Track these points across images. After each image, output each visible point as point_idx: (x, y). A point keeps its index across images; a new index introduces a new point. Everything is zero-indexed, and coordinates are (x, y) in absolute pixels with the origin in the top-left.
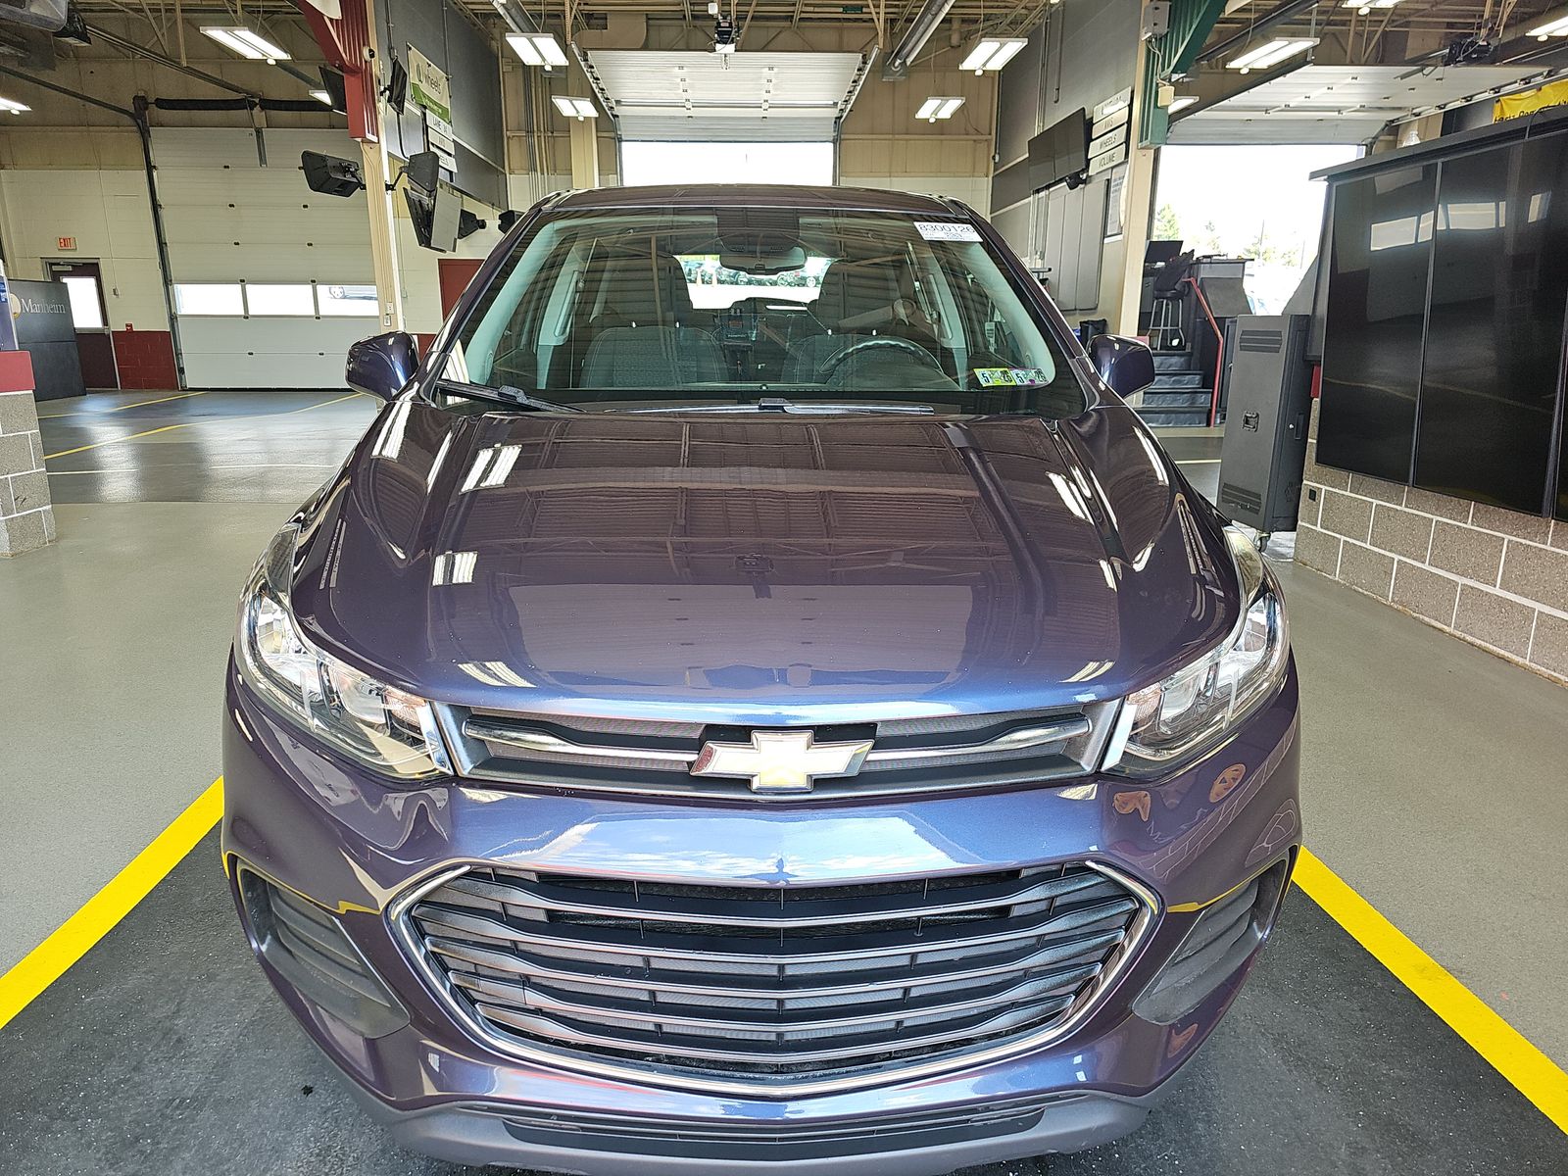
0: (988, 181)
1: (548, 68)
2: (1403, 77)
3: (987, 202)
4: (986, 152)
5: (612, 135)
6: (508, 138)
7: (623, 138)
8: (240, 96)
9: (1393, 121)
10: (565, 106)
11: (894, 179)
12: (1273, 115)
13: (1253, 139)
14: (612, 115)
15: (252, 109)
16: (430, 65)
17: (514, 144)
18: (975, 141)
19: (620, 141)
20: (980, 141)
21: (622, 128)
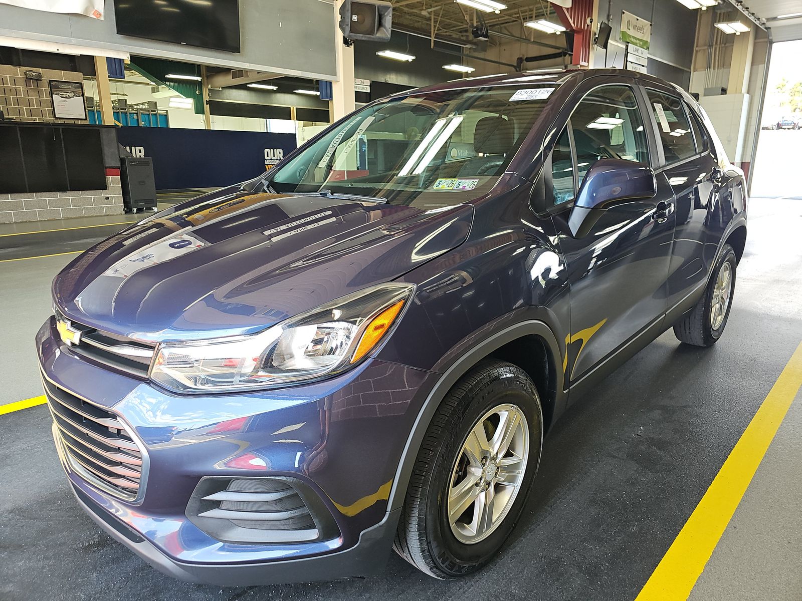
1: (704, 8)
5: (766, 40)
6: (697, 51)
7: (773, 41)
8: (560, 51)
10: (727, 28)
14: (766, 28)
15: (565, 56)
16: (638, 19)
17: (700, 55)
19: (771, 43)
21: (773, 34)
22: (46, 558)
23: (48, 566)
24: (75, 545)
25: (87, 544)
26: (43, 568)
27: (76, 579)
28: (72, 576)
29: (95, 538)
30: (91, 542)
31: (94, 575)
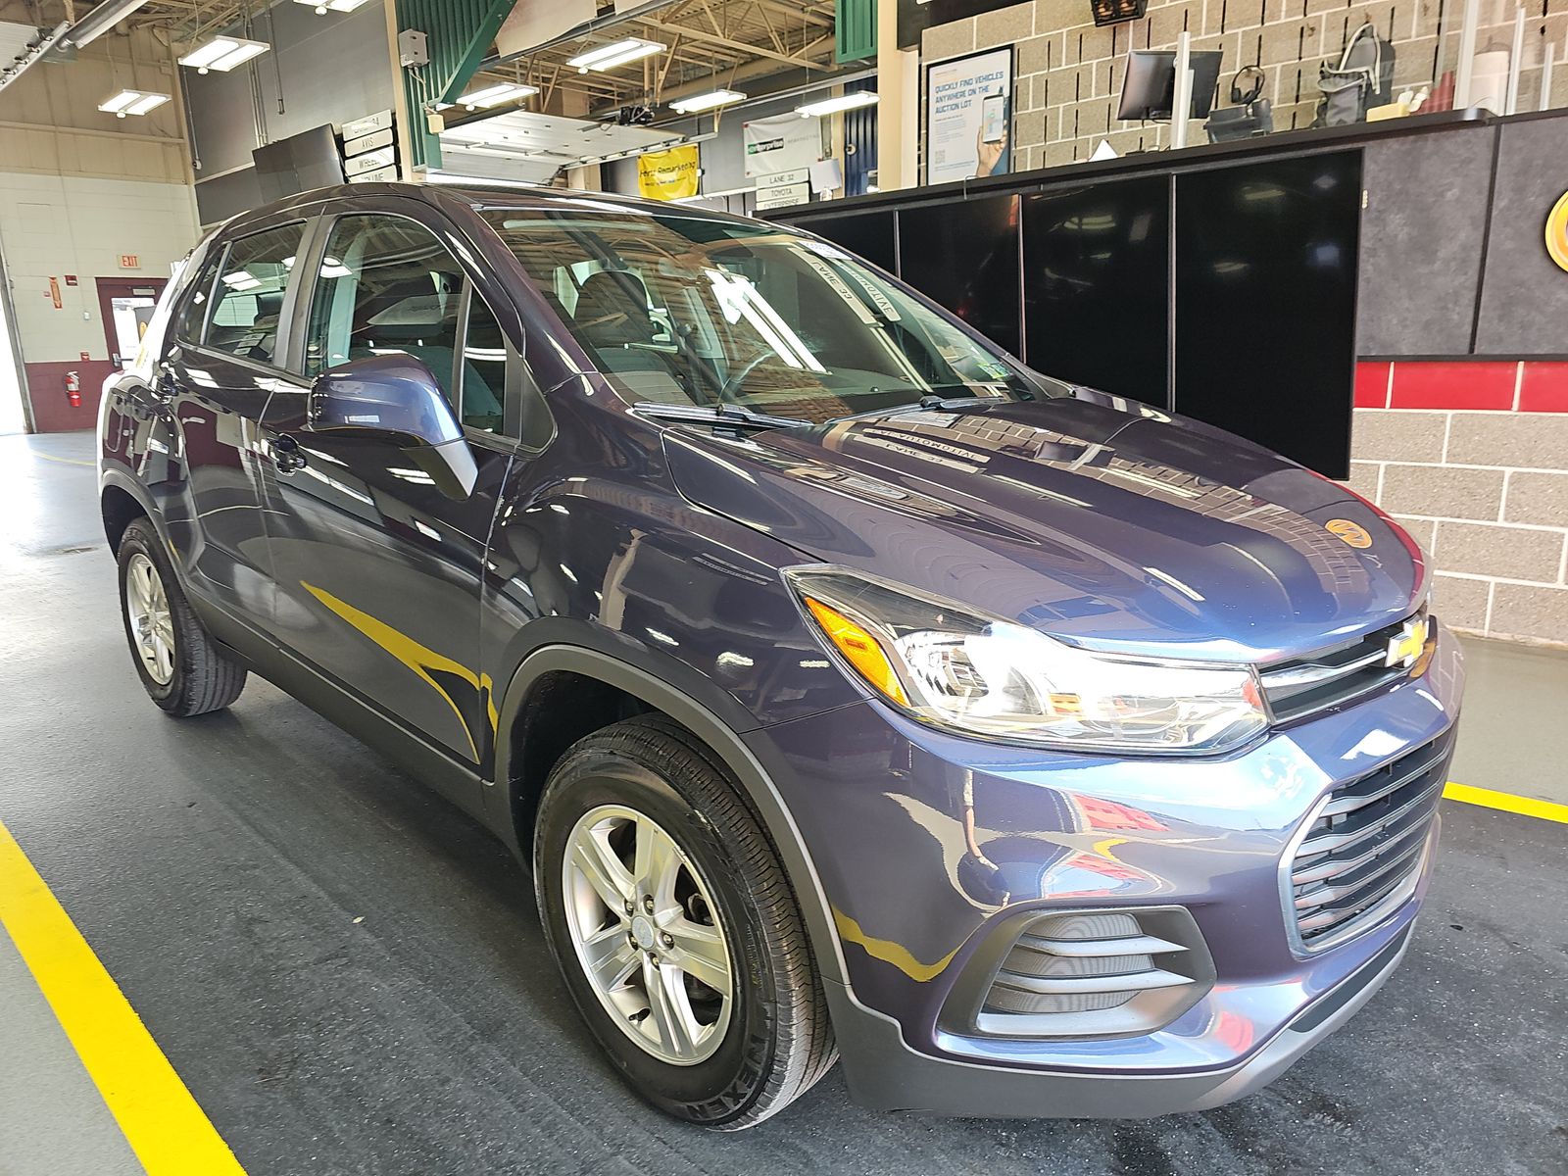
0: (190, 191)
2: (584, 130)
3: (193, 213)
4: (180, 156)
9: (564, 166)
11: (65, 178)
12: (472, 149)
13: (454, 170)
18: (164, 143)
20: (172, 145)
22: (1416, 1161)
23: (1427, 1146)
24: (1354, 1139)
25: (1338, 1123)
26: (1437, 1152)
27: (1416, 1092)
28: (1416, 1101)
29: (1315, 1122)
30: (1329, 1120)
31: (1389, 1075)
